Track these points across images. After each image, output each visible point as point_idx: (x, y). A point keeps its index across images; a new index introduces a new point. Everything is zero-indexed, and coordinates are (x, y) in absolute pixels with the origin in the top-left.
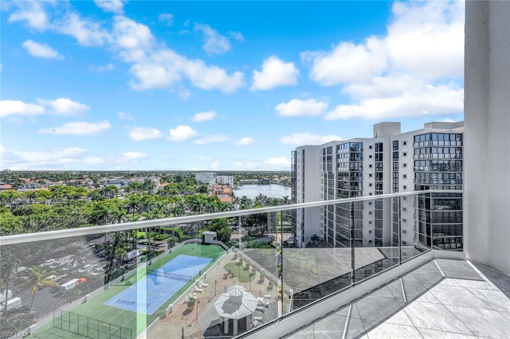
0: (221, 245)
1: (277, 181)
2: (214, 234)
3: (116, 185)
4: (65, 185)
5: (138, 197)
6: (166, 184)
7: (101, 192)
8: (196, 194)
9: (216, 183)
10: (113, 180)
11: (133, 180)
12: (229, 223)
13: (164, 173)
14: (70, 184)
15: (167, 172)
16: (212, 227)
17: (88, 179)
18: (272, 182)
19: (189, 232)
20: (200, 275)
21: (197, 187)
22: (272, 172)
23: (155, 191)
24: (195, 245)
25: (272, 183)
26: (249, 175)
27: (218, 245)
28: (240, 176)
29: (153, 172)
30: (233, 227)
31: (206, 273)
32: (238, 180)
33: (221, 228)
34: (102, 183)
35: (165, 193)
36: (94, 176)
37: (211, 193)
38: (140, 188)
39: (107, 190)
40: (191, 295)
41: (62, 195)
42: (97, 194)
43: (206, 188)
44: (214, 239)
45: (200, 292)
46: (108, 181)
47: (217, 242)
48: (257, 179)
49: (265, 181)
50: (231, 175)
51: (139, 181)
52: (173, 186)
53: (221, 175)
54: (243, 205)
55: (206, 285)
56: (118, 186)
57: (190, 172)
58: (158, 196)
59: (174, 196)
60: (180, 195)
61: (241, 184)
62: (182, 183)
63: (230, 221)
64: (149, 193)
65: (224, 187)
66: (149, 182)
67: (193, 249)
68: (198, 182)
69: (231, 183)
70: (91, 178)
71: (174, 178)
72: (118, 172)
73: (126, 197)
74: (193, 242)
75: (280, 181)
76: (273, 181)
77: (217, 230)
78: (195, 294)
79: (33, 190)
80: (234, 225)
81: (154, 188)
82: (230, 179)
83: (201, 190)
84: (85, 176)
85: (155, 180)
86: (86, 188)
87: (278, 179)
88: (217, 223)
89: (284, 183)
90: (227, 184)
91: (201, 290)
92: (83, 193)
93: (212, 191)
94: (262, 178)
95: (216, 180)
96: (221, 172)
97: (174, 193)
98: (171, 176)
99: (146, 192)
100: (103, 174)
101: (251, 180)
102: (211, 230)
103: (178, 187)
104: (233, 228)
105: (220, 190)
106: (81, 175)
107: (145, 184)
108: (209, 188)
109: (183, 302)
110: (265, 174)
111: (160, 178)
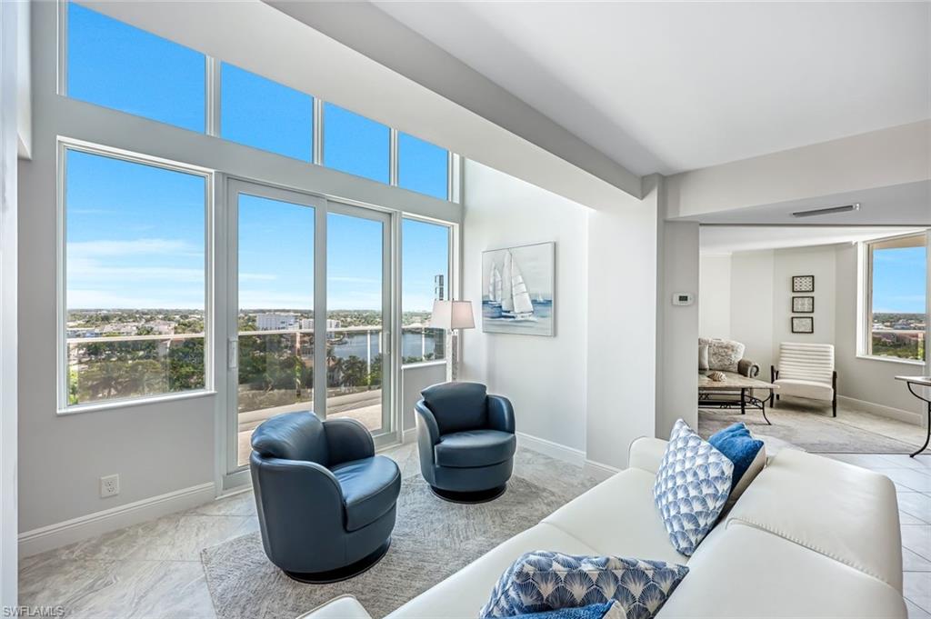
13: (185, 314)
28: (349, 320)
29: (159, 312)
50: (331, 317)
85: (163, 327)
111: (174, 324)
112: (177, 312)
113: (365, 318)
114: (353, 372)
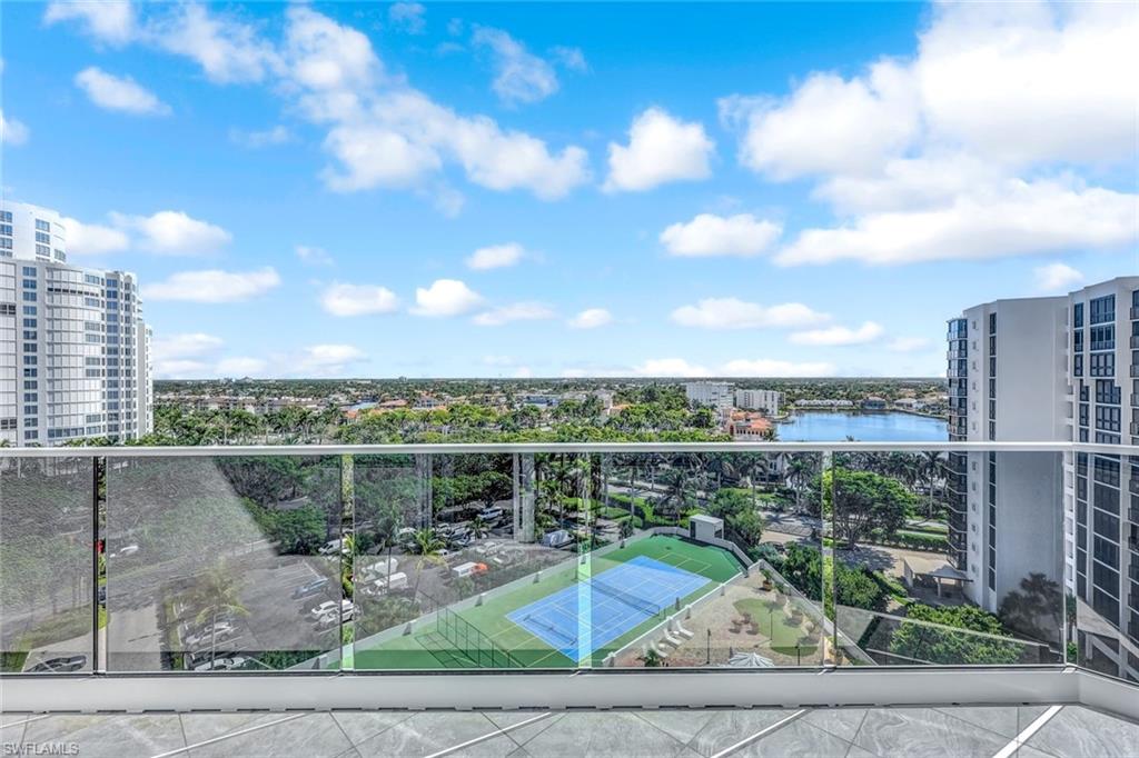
0: (732, 552)
1: (911, 406)
2: (718, 523)
3: (538, 405)
4: (468, 403)
5: (573, 429)
6: (624, 406)
7: (514, 417)
8: (686, 429)
9: (735, 405)
10: (536, 395)
11: (567, 396)
12: (759, 503)
13: (623, 383)
14: (474, 402)
15: (630, 380)
16: (716, 506)
17: (499, 394)
18: (895, 407)
19: (665, 512)
20: (678, 609)
21: (689, 414)
22: (894, 380)
23: (603, 418)
24: (674, 541)
25: (894, 410)
26: (824, 387)
27: (727, 550)
28: (797, 391)
29: (603, 380)
30: (770, 513)
31: (690, 606)
32: (793, 401)
33: (737, 513)
34: (519, 400)
35: (622, 425)
36: (508, 387)
37: (721, 429)
38: (576, 411)
39: (525, 414)
40: (653, 646)
41: (462, 420)
42: (509, 420)
43: (709, 417)
44: (718, 534)
45: (675, 646)
46: (528, 398)
47: (722, 542)
48: (847, 398)
49: (870, 404)
50: (773, 388)
51: (576, 397)
52: (637, 411)
53: (748, 388)
54: (799, 462)
55: (689, 634)
56: (542, 407)
57: (677, 381)
58: (608, 429)
59: (638, 432)
60: (651, 431)
61: (801, 411)
62: (656, 404)
63: (762, 499)
64: (592, 424)
65: (751, 416)
66: (594, 400)
67: (668, 548)
68: (691, 403)
69: (772, 406)
70: (504, 392)
71: (642, 393)
72: (545, 380)
73: (554, 428)
74: (671, 535)
75: (921, 406)
76: (898, 405)
77: (728, 517)
78: (662, 645)
79: (428, 410)
80: (773, 509)
81: (603, 413)
82: (769, 398)
83: (695, 422)
84: (495, 388)
85: (605, 396)
86: (495, 408)
87: (914, 401)
88: (727, 500)
89: (934, 411)
90: (761, 410)
91: (677, 642)
92: (491, 418)
93: (724, 423)
94: (861, 397)
95: (735, 399)
96: (747, 380)
97: (639, 425)
98: (637, 388)
99: (587, 420)
100: (521, 384)
101: (829, 402)
102: (713, 515)
103: (647, 414)
104: (769, 516)
105: (743, 423)
106: (489, 386)
107: (585, 405)
108: (715, 417)
109: (638, 655)
110: (873, 386)
111: (613, 393)
112: (616, 380)
113: (822, 389)
114: (803, 463)
